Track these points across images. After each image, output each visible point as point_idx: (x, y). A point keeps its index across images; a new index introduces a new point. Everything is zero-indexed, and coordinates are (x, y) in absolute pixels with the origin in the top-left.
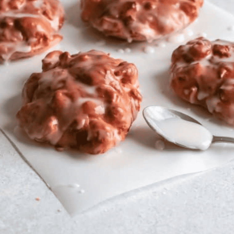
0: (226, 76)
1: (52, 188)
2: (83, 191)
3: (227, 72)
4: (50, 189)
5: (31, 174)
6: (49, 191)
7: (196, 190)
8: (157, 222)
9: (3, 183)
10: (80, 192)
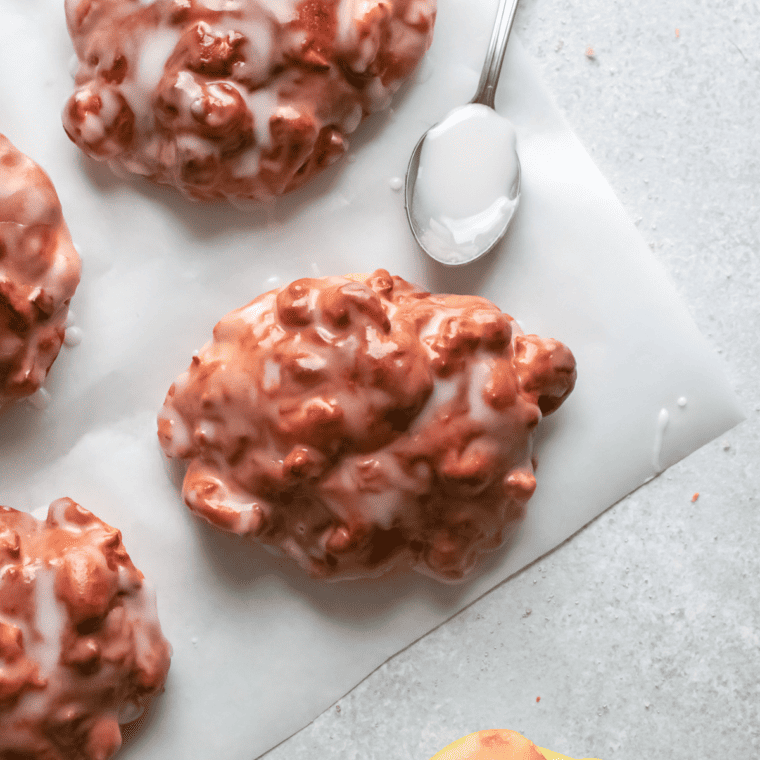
0: (324, 52)
1: (659, 469)
2: (682, 400)
3: (315, 50)
4: (658, 475)
5: (611, 522)
6: (665, 474)
7: (639, 156)
8: (745, 243)
9: (646, 582)
10: (683, 407)
